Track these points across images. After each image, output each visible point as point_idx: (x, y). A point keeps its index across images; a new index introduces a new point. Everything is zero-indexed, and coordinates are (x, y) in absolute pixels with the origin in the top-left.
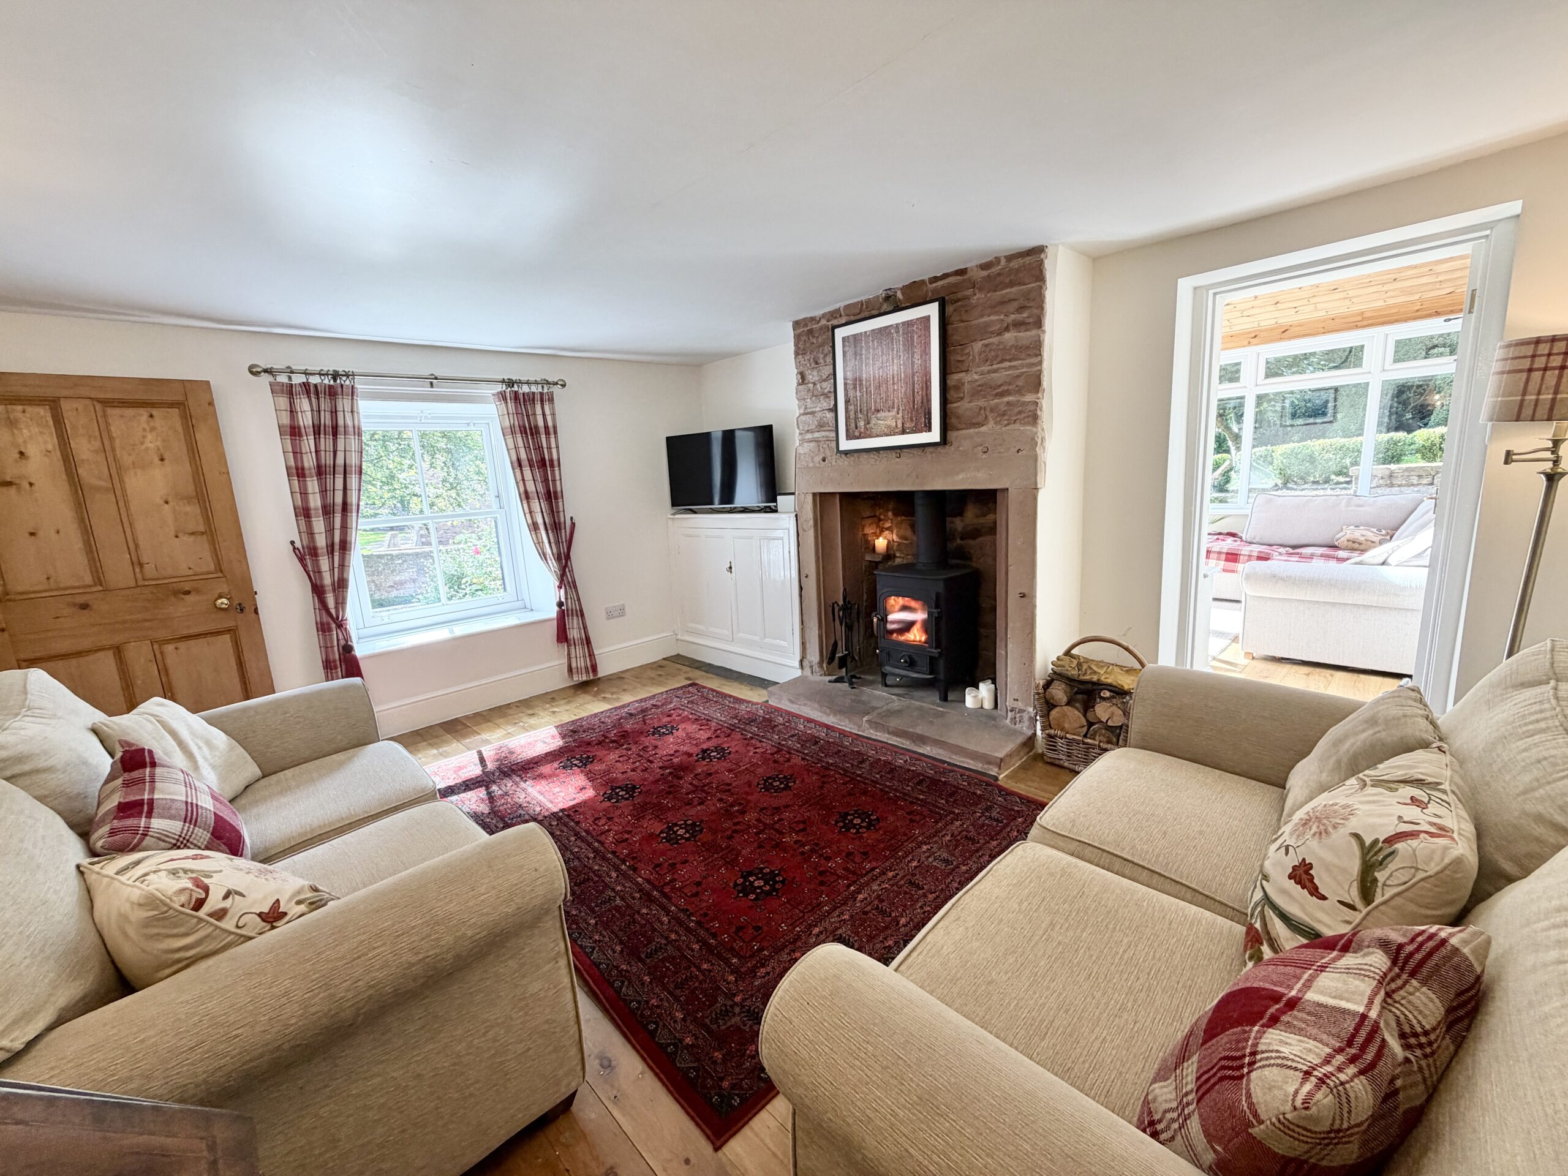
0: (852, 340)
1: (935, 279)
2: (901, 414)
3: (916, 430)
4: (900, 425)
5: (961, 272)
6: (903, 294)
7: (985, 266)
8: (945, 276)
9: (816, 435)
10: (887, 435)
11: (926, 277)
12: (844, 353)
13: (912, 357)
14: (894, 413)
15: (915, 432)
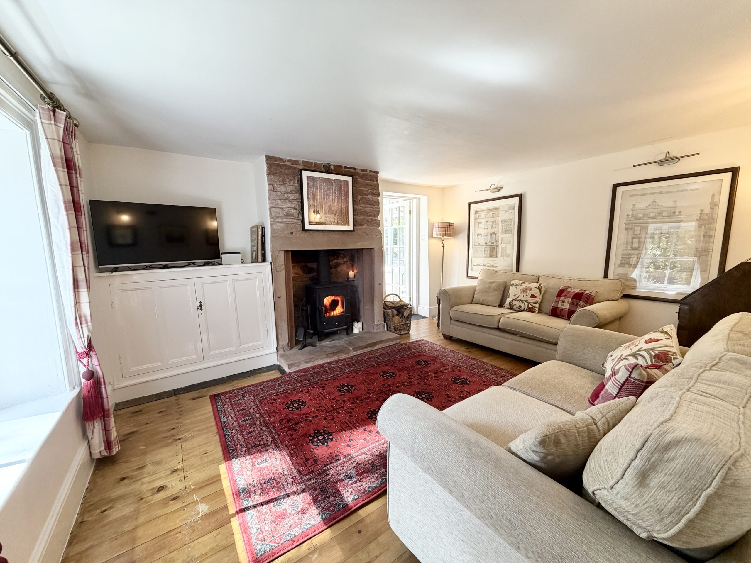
0: (312, 178)
1: (346, 167)
2: (336, 217)
3: (342, 224)
4: (336, 221)
5: (355, 169)
6: (334, 167)
7: (363, 171)
8: (350, 168)
9: (284, 220)
10: (330, 225)
11: (343, 165)
12: (308, 184)
13: (341, 194)
14: (333, 216)
15: (343, 225)
